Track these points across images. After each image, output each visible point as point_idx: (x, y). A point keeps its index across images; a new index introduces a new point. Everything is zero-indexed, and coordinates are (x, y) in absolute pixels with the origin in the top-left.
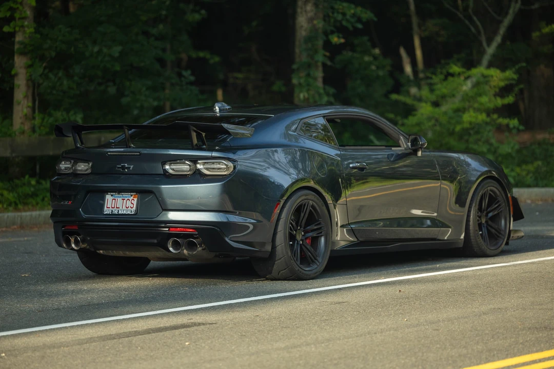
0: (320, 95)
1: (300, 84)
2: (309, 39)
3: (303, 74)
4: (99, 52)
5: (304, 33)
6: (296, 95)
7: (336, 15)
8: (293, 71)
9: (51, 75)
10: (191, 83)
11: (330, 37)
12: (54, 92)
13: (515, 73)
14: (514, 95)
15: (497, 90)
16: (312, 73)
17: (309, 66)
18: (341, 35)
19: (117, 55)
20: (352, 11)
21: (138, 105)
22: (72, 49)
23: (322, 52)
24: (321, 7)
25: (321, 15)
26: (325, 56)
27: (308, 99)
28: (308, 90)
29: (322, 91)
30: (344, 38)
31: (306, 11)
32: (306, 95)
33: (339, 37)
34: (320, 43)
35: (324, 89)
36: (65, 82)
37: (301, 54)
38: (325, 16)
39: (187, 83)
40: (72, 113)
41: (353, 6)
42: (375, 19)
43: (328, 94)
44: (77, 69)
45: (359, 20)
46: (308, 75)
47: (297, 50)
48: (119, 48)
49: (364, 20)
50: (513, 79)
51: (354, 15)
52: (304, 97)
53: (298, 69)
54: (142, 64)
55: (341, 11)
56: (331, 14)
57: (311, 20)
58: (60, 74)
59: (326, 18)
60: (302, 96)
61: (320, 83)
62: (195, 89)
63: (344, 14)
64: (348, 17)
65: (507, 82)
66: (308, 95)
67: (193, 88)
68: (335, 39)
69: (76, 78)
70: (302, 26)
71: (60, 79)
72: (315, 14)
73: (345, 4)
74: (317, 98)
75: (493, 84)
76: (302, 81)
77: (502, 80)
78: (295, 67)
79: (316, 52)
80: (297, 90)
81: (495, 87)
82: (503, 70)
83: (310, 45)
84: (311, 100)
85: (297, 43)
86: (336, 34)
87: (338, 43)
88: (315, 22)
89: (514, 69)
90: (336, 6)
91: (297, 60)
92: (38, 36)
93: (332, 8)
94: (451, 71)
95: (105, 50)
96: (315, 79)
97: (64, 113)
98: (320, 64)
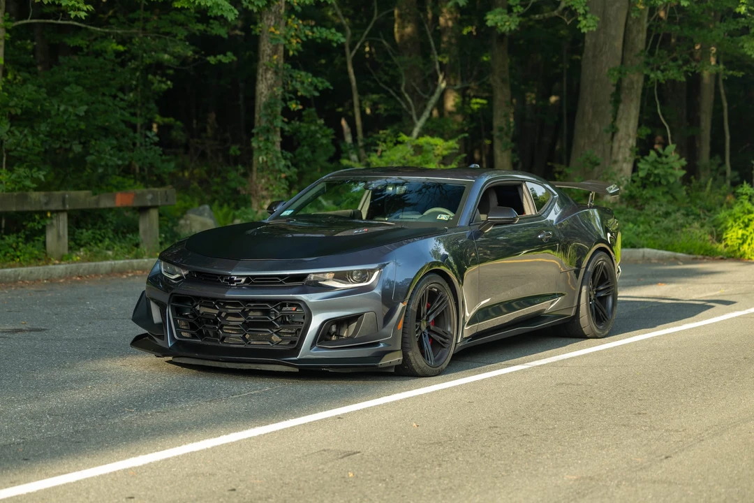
0: (278, 158)
1: (259, 148)
2: (268, 106)
3: (262, 139)
4: (65, 111)
5: (264, 100)
6: (255, 158)
7: (294, 83)
8: (253, 135)
9: (17, 133)
10: (156, 144)
11: (289, 103)
12: (19, 149)
13: (457, 143)
14: (456, 163)
15: (441, 158)
16: (270, 137)
17: (268, 131)
18: (299, 102)
19: (82, 114)
20: (310, 80)
21: (103, 163)
22: (39, 107)
23: (281, 118)
24: (280, 74)
25: (281, 83)
26: (283, 121)
27: (266, 162)
28: (267, 154)
29: (280, 155)
30: (301, 104)
31: (266, 79)
32: (265, 159)
33: (297, 104)
34: (279, 109)
35: (282, 153)
36: (30, 139)
37: (261, 120)
38: (284, 84)
39: (151, 144)
40: (35, 169)
41: (310, 75)
42: (331, 88)
43: (285, 158)
44: (44, 127)
45: (316, 88)
46: (267, 140)
47: (257, 116)
48: (85, 108)
49: (321, 89)
50: (455, 148)
51: (311, 84)
52: (263, 159)
53: (258, 133)
54: (107, 124)
55: (298, 79)
56: (289, 82)
57: (271, 87)
58: (26, 132)
59: (285, 85)
60: (260, 159)
61: (278, 148)
62: (159, 150)
63: (302, 83)
64: (305, 85)
65: (450, 151)
66: (267, 158)
67: (157, 147)
68: (294, 106)
69: (41, 136)
70: (262, 93)
71: (25, 135)
72: (275, 82)
73: (303, 73)
74: (275, 162)
75: (437, 152)
76: (261, 145)
77: (446, 149)
78: (254, 131)
79: (275, 117)
80: (256, 154)
81: (438, 155)
82: (446, 140)
83: (269, 111)
84: (269, 164)
85: (257, 109)
86: (295, 101)
87: (296, 109)
88: (275, 89)
89: (457, 140)
90: (294, 75)
91: (257, 124)
92: (6, 94)
93: (291, 76)
94: (400, 139)
95: (71, 109)
96: (274, 143)
97: (27, 170)
98: (278, 129)
